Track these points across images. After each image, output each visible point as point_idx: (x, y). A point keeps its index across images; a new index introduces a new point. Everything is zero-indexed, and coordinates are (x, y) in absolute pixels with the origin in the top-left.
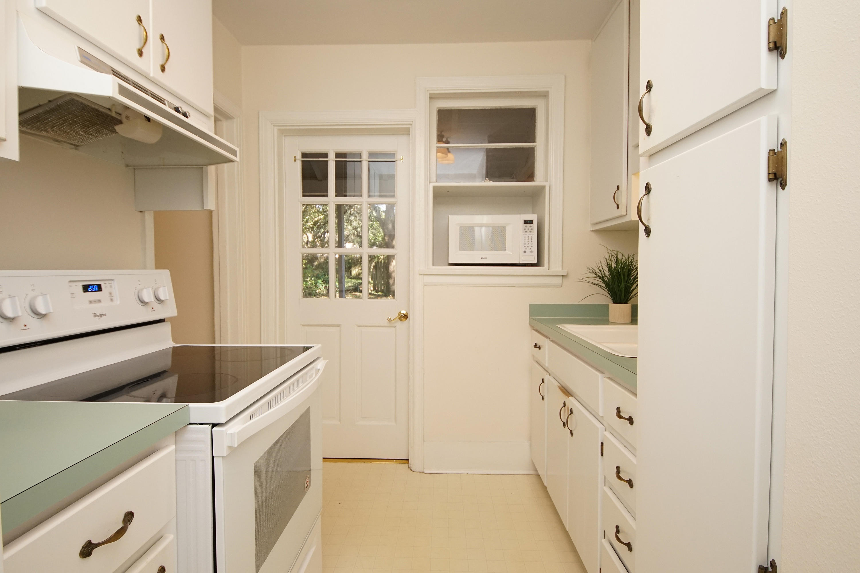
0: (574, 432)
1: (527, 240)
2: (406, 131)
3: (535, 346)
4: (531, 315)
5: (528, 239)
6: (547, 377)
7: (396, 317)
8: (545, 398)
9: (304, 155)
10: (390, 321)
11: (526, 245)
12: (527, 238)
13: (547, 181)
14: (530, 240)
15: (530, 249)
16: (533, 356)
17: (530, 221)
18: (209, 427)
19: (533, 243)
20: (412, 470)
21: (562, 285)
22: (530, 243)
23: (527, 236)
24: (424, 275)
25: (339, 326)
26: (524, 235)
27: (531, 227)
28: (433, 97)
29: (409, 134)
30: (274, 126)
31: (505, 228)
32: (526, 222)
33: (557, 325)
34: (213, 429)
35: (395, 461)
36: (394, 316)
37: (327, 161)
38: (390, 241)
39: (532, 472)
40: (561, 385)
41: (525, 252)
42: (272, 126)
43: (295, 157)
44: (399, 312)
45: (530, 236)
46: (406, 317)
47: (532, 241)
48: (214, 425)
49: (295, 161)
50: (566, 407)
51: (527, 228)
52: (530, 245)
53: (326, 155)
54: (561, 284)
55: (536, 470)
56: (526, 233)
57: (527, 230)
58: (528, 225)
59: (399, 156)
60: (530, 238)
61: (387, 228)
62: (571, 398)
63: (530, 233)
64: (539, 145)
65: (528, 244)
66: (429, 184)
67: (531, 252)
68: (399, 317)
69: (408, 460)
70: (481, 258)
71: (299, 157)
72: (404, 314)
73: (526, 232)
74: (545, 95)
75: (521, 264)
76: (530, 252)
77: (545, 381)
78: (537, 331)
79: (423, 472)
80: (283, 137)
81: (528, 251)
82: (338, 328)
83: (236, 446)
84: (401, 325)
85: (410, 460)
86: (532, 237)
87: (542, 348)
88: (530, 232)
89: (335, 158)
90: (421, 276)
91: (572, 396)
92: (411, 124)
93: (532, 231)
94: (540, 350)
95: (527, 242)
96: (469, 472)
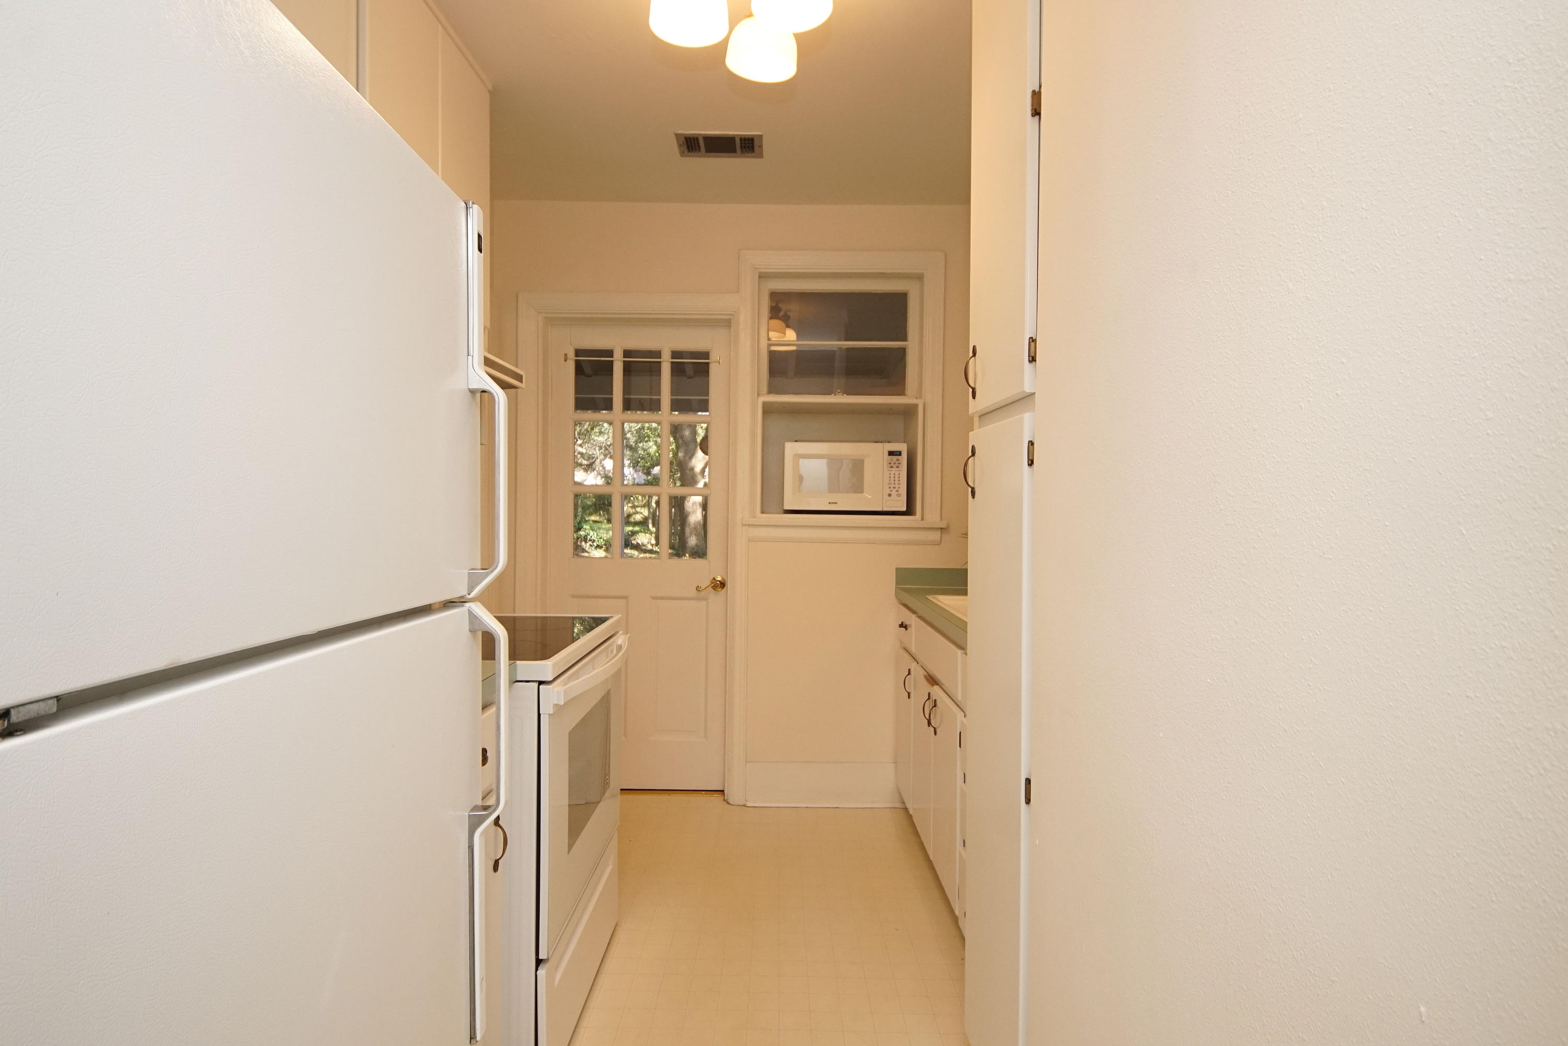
0: (938, 731)
1: (892, 479)
2: (727, 323)
3: (901, 625)
4: (897, 583)
5: (895, 477)
6: (913, 666)
7: (708, 584)
8: (912, 695)
9: (578, 352)
10: (699, 591)
11: (892, 486)
12: (892, 476)
13: (921, 397)
14: (897, 479)
15: (897, 491)
16: (901, 641)
17: (898, 452)
18: (536, 685)
19: (901, 482)
20: (728, 803)
21: (941, 542)
22: (897, 482)
23: (892, 473)
24: (749, 525)
25: (626, 598)
26: (889, 472)
27: (898, 460)
28: (763, 276)
29: (730, 326)
30: (538, 312)
31: (862, 461)
32: (891, 453)
33: (927, 597)
34: (541, 686)
35: (704, 792)
36: (705, 583)
37: (612, 362)
38: (687, 458)
39: (899, 805)
40: (927, 673)
41: (890, 495)
42: (537, 313)
43: (566, 355)
44: (712, 579)
45: (897, 473)
46: (723, 585)
47: (899, 480)
48: (541, 683)
49: (565, 360)
50: (931, 700)
51: (893, 463)
52: (897, 486)
53: (610, 353)
54: (939, 541)
55: (904, 803)
56: (891, 469)
57: (892, 465)
58: (895, 458)
59: (714, 357)
60: (897, 476)
61: (682, 437)
62: (936, 687)
63: (897, 469)
64: (911, 345)
65: (894, 484)
66: (758, 398)
67: (899, 495)
68: (713, 585)
69: (723, 791)
70: (829, 503)
71: (571, 354)
72: (719, 581)
73: (892, 467)
74: (920, 277)
75: (884, 511)
76: (897, 495)
77: (912, 672)
78: (906, 606)
79: (744, 805)
80: (550, 328)
81: (894, 493)
82: (624, 601)
83: (562, 704)
84: (716, 599)
85: (726, 792)
86: (899, 474)
87: (909, 629)
88: (897, 467)
89: (622, 357)
90: (744, 527)
91: (938, 685)
92: (732, 315)
93: (899, 465)
94: (908, 631)
95: (892, 482)
96: (809, 806)
